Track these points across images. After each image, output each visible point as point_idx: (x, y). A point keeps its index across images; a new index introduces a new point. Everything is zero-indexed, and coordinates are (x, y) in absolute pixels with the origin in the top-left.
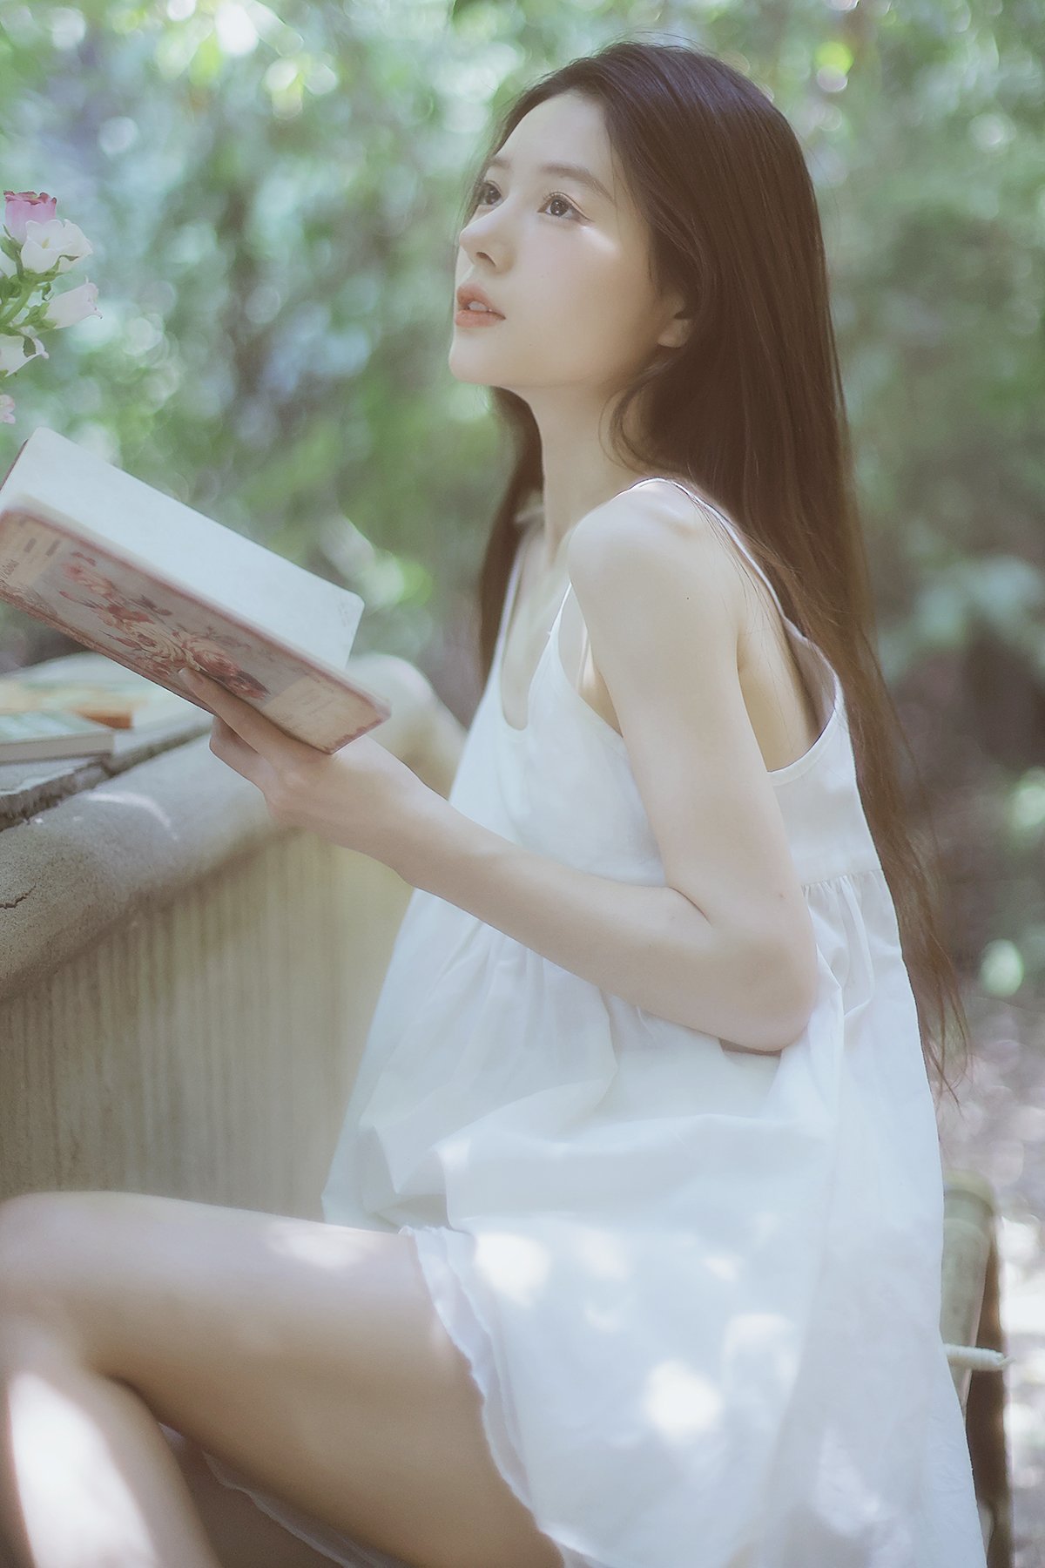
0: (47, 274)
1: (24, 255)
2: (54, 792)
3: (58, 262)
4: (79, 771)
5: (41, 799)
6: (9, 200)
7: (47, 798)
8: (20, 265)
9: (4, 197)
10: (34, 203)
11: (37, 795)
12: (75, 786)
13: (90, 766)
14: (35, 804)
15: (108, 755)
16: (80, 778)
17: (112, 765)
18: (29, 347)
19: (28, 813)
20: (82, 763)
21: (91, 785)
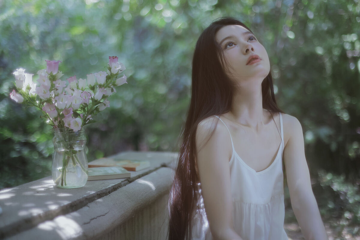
0: (116, 74)
1: (112, 70)
2: (116, 187)
3: (118, 71)
4: (122, 182)
5: (113, 189)
6: (110, 58)
7: (115, 188)
8: (111, 72)
9: (109, 58)
10: (114, 59)
11: (112, 188)
12: (121, 185)
13: (125, 180)
14: (112, 190)
15: (129, 178)
16: (123, 183)
17: (130, 180)
18: (112, 90)
19: (110, 192)
20: (123, 180)
21: (125, 185)
